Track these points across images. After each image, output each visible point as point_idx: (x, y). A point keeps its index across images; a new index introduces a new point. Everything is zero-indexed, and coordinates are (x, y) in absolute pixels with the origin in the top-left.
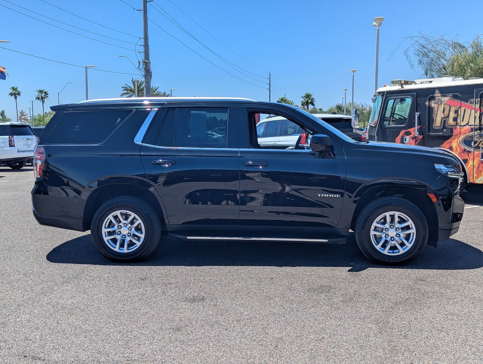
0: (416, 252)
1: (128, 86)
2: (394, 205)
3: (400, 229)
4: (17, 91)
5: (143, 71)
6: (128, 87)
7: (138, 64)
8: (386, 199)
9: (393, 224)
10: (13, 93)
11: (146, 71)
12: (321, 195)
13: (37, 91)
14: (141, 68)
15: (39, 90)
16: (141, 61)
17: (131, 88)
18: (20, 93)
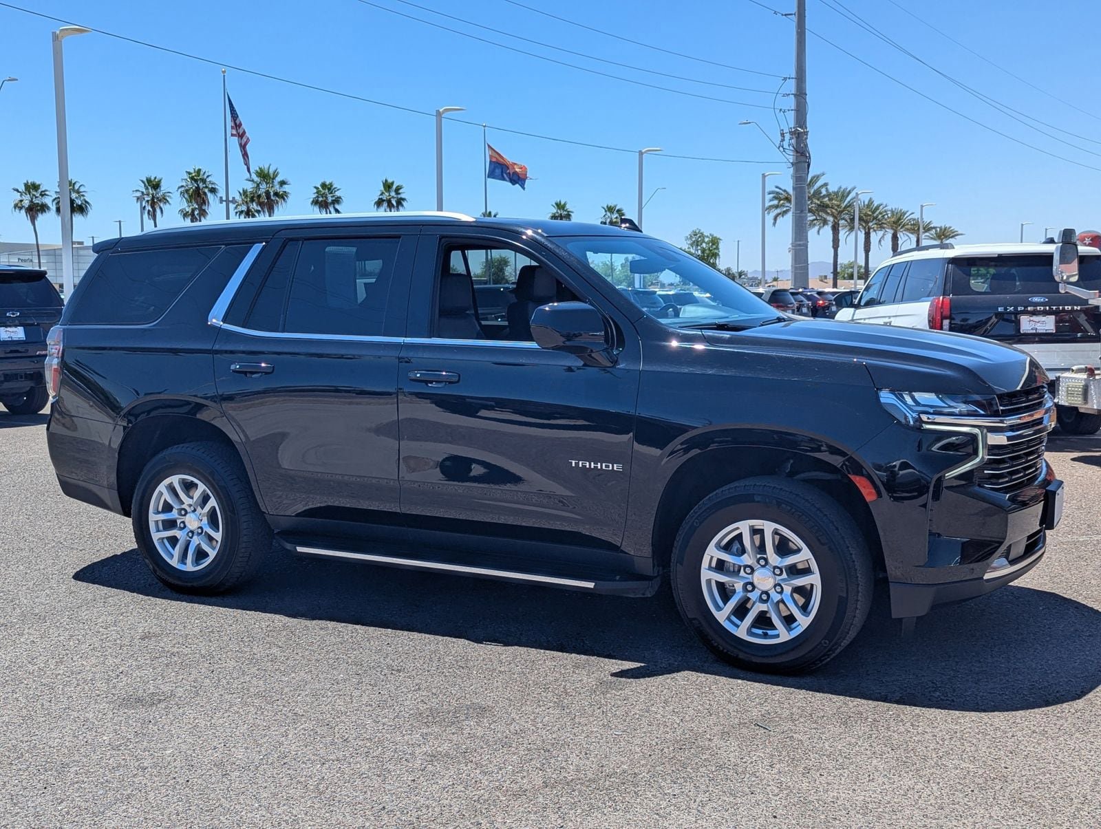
0: (820, 643)
1: (780, 189)
2: (756, 500)
3: (784, 570)
4: (566, 211)
5: (792, 154)
6: (781, 191)
7: (780, 138)
8: (737, 485)
9: (765, 556)
10: (557, 215)
11: (797, 152)
12: (577, 464)
13: (604, 208)
14: (786, 146)
15: (607, 207)
16: (786, 130)
17: (787, 193)
18: (570, 215)
